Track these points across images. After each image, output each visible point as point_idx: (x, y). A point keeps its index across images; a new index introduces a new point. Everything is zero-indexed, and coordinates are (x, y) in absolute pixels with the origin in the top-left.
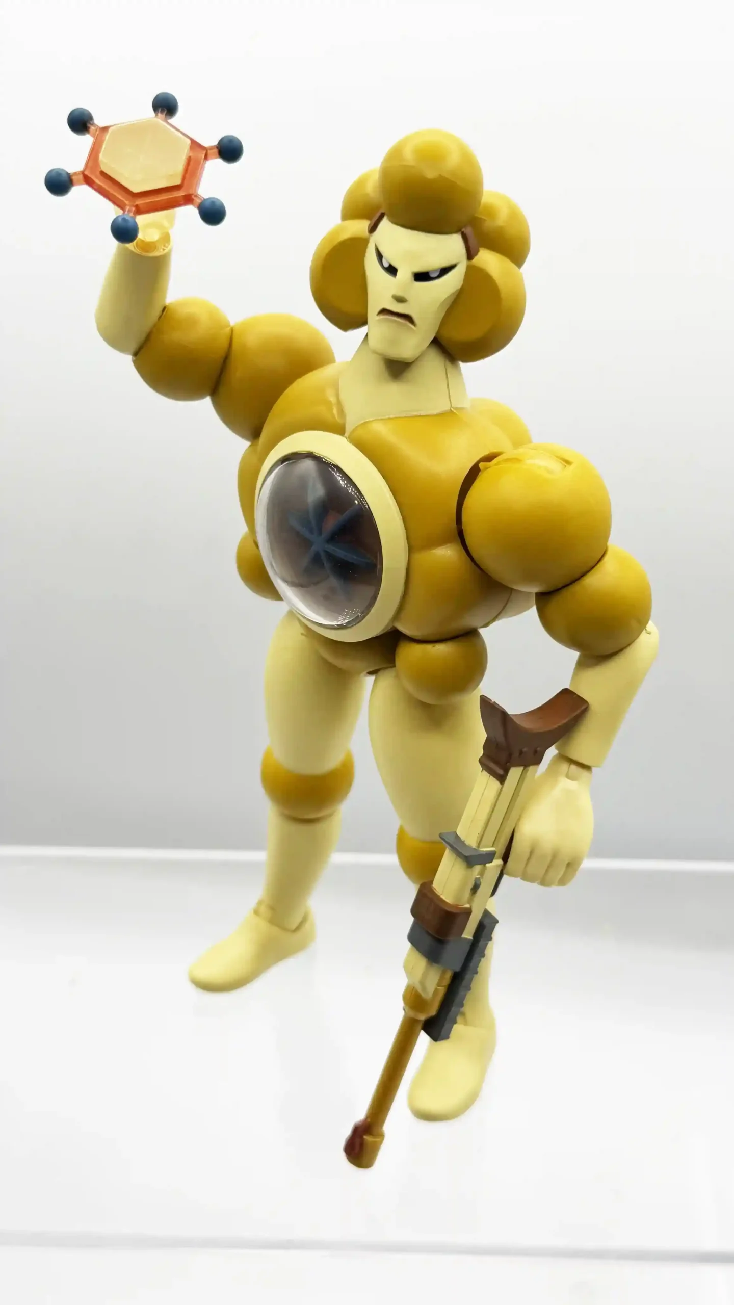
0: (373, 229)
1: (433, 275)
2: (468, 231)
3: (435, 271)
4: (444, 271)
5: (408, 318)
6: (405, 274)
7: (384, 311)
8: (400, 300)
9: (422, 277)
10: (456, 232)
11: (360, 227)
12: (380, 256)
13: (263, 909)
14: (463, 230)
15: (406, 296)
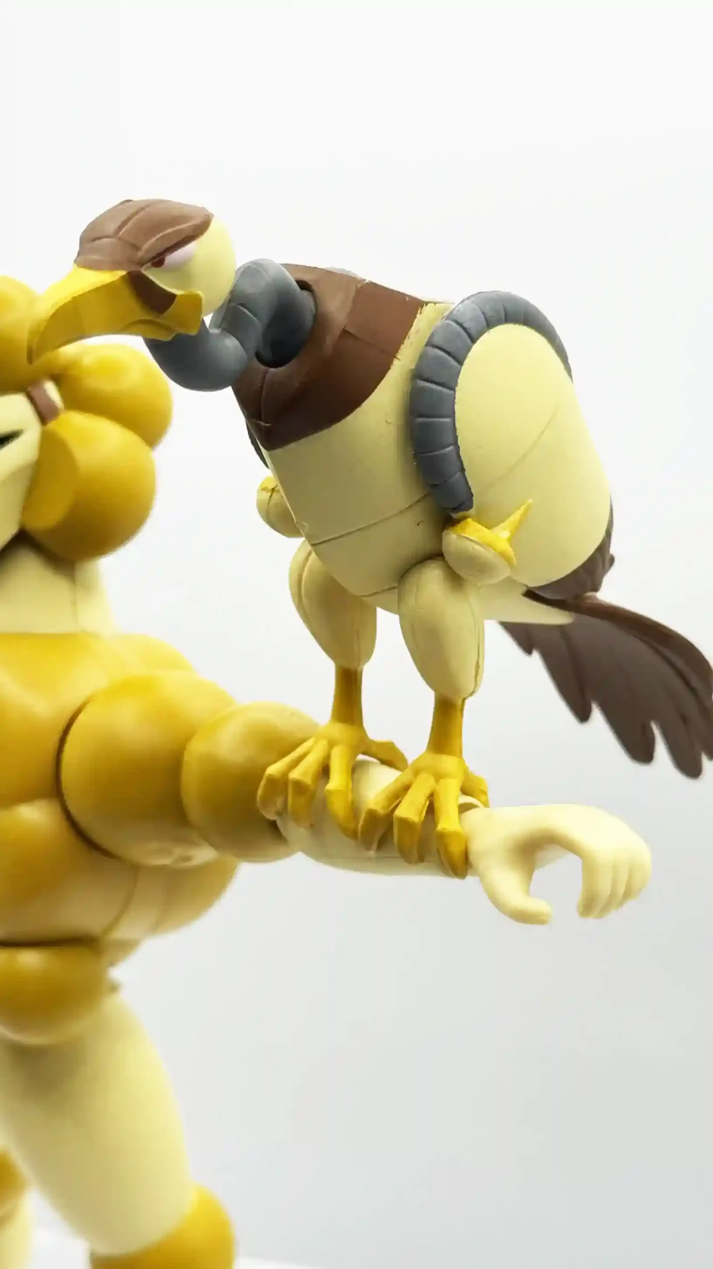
4: (3, 441)
10: (17, 391)
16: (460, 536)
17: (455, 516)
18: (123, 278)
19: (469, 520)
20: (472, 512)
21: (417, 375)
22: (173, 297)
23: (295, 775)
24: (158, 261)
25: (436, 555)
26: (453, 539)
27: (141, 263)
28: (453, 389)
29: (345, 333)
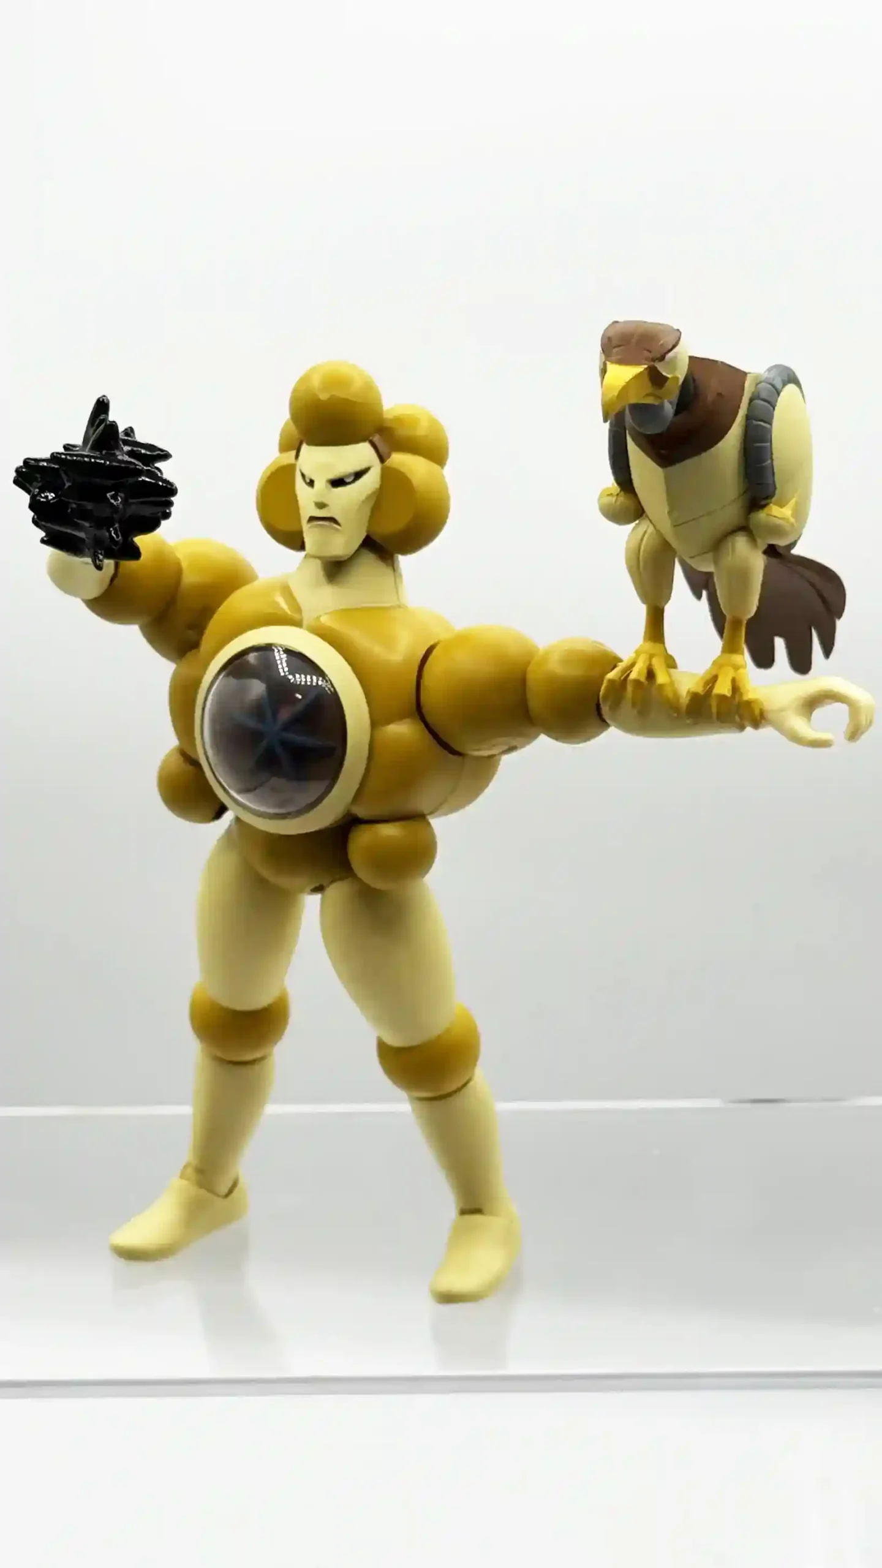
0: (297, 456)
1: (348, 480)
2: (376, 439)
3: (349, 475)
4: (358, 475)
5: (332, 520)
6: (320, 484)
7: (312, 519)
8: (321, 506)
9: (338, 482)
10: (364, 440)
11: (289, 457)
12: (303, 475)
13: (190, 1171)
14: (371, 438)
15: (326, 501)
16: (768, 515)
17: (763, 503)
18: (646, 369)
19: (771, 505)
20: (774, 499)
21: (748, 418)
22: (666, 379)
23: (633, 675)
24: (662, 358)
25: (744, 528)
26: (762, 516)
27: (653, 360)
28: (770, 424)
29: (719, 394)
